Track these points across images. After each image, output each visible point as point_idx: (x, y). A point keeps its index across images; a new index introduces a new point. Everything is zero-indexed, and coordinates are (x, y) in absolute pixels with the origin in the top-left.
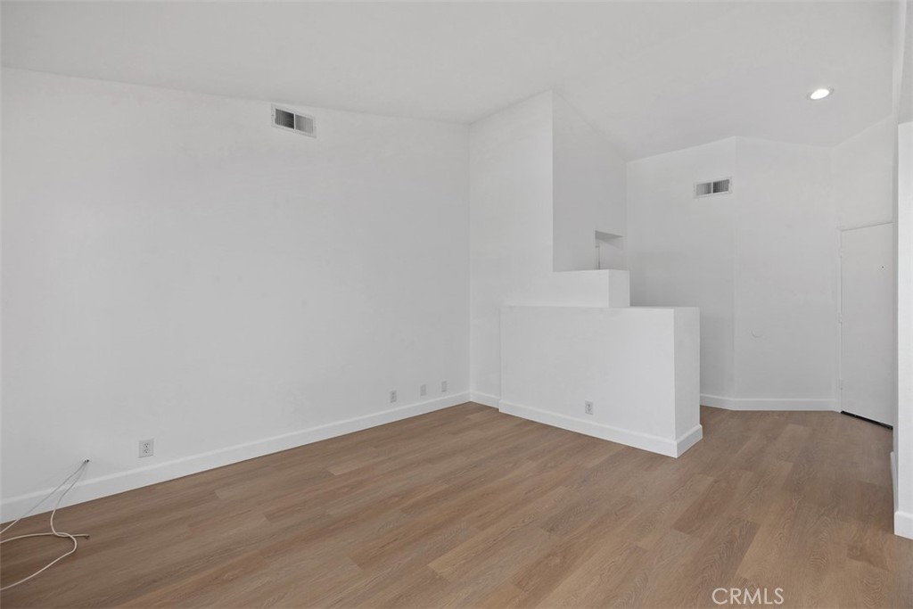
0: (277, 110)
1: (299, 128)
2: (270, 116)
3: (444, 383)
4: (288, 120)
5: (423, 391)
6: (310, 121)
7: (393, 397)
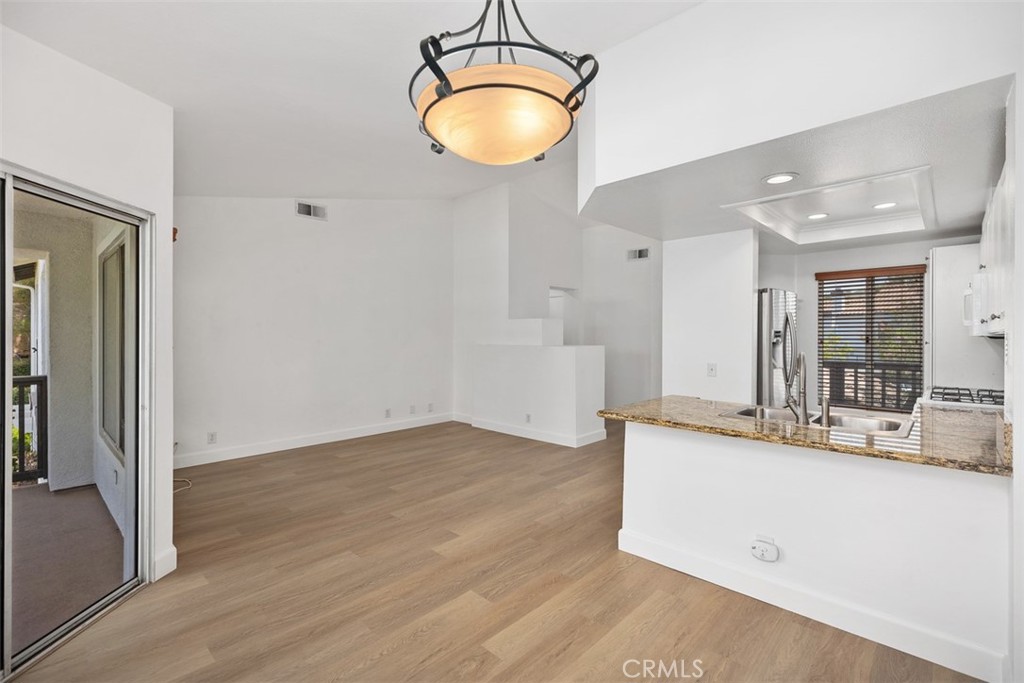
0: (299, 204)
1: (315, 215)
2: (294, 208)
3: (430, 405)
4: (307, 210)
5: (413, 411)
6: (323, 209)
7: (388, 414)
